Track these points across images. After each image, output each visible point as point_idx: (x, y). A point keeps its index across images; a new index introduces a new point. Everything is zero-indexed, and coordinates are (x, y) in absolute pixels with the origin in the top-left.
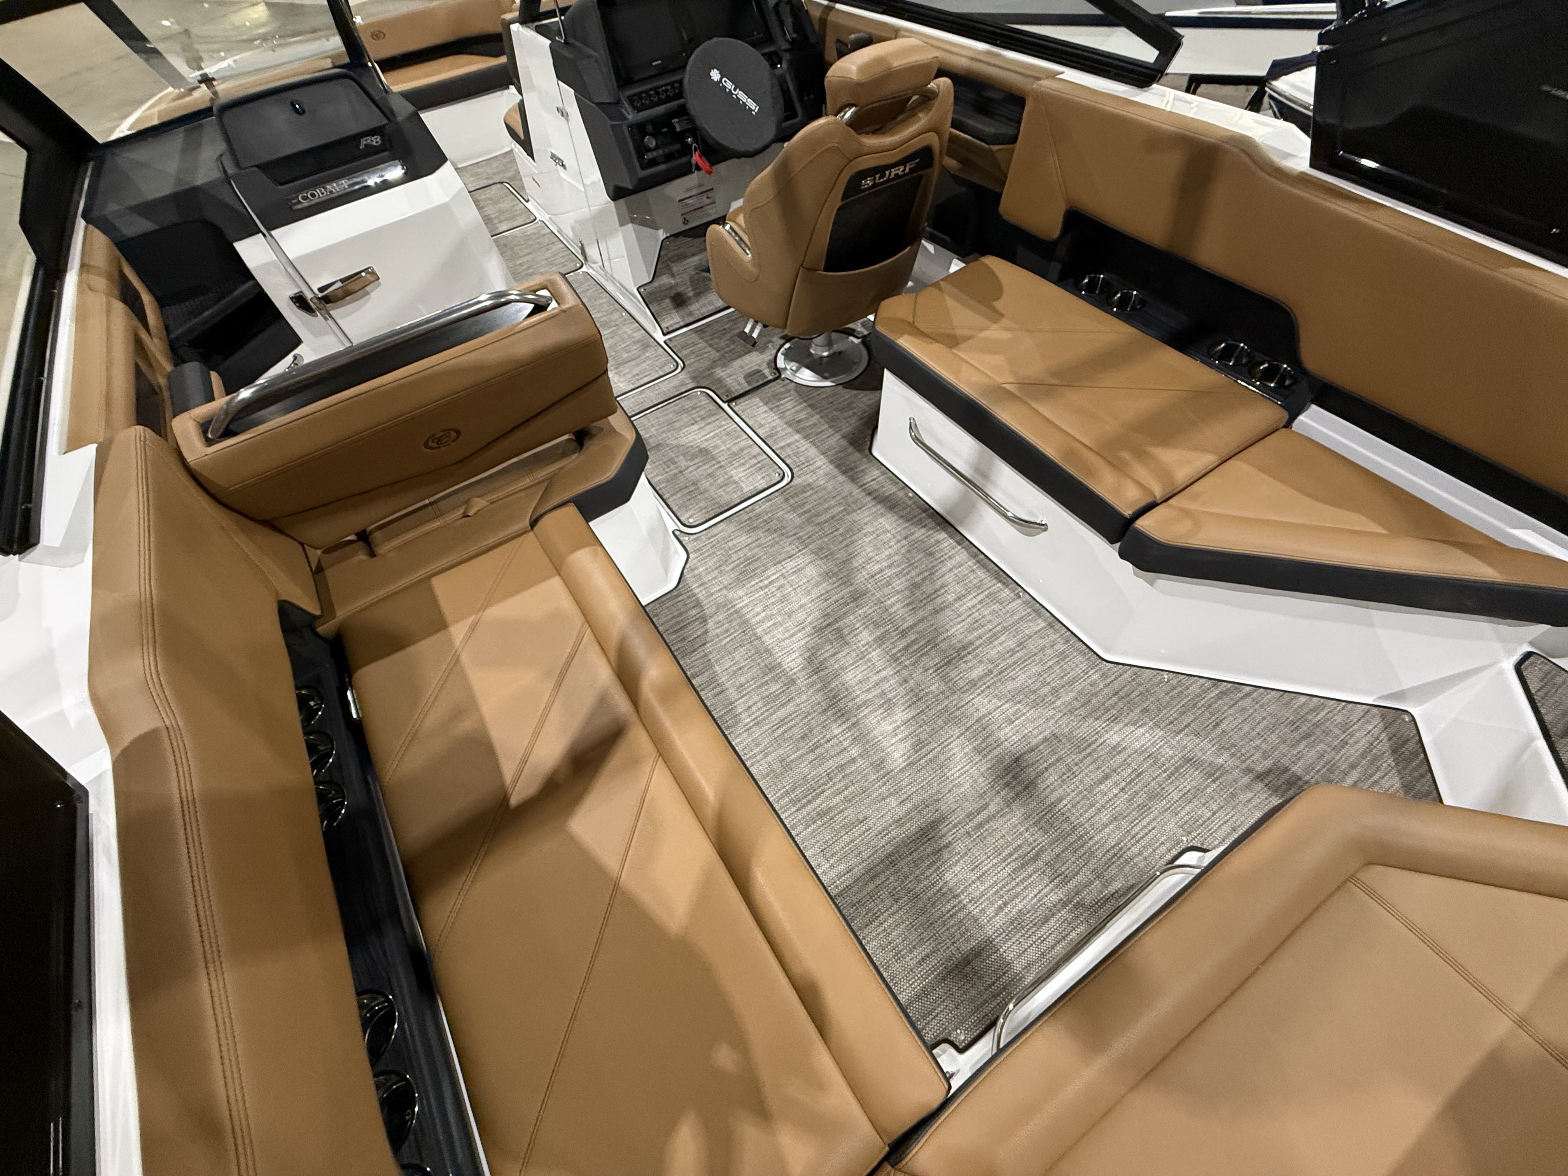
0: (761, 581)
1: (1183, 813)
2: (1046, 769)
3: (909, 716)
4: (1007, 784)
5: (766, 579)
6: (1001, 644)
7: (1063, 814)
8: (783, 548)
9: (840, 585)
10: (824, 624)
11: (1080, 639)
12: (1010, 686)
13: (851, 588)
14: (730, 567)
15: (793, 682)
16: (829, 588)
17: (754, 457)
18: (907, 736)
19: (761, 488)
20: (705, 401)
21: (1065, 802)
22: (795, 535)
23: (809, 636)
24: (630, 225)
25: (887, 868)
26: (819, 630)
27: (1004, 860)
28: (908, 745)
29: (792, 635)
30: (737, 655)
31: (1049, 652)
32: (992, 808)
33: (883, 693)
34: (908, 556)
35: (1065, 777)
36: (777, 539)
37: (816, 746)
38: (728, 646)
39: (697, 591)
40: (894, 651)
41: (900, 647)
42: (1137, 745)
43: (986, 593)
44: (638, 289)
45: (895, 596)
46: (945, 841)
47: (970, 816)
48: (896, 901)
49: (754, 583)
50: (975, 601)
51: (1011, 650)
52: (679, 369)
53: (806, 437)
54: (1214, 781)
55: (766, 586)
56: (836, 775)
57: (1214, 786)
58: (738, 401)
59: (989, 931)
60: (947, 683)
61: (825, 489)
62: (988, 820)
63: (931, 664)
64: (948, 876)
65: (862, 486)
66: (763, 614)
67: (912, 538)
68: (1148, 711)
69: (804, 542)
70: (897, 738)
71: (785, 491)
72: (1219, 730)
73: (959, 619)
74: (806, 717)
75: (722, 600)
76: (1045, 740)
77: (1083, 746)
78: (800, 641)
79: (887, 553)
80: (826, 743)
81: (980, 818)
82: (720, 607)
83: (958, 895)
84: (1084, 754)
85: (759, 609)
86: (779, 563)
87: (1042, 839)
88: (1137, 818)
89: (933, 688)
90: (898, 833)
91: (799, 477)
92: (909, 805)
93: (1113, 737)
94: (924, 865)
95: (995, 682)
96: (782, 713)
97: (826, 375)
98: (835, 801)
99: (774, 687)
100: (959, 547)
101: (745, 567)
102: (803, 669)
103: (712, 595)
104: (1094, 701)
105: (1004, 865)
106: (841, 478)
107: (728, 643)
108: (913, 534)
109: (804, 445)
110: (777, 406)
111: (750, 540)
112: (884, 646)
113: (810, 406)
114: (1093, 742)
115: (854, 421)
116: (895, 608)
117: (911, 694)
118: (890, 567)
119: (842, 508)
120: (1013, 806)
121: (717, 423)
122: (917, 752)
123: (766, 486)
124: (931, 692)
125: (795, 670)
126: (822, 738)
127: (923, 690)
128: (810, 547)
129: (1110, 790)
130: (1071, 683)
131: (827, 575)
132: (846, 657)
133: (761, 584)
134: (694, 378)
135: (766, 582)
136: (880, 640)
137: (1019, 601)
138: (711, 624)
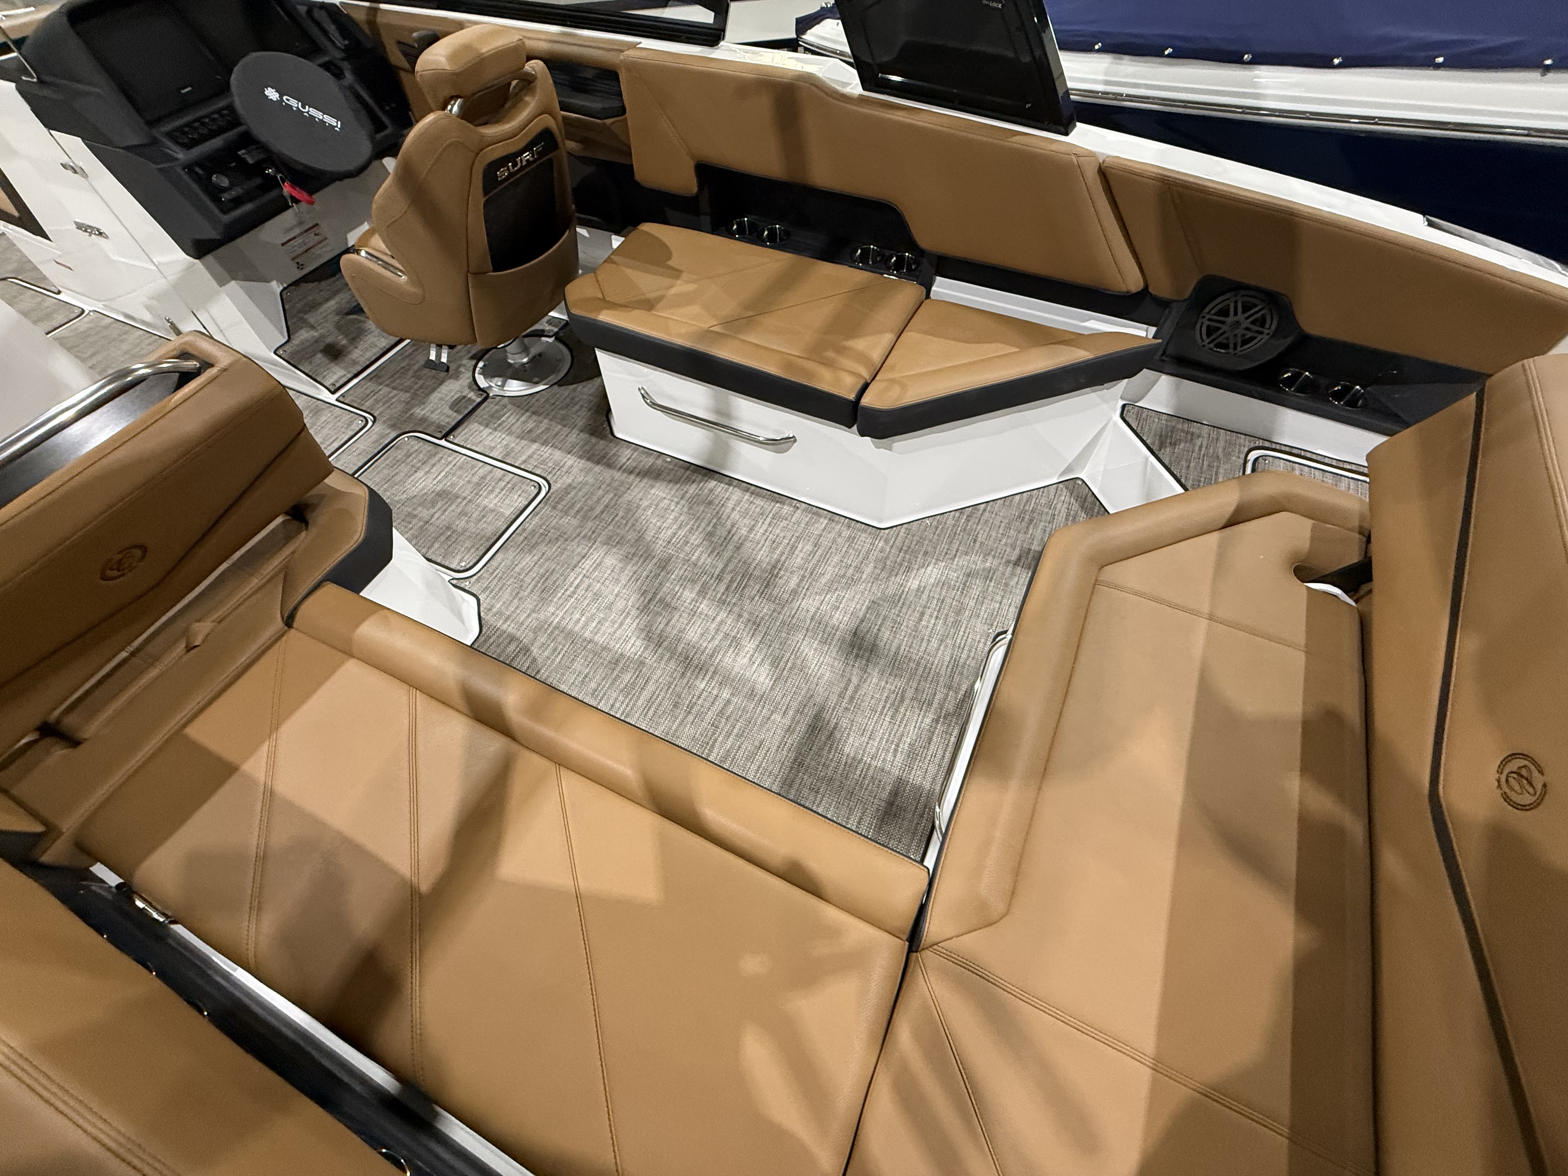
0: (566, 590)
1: (982, 613)
2: (879, 630)
3: (757, 643)
4: (857, 656)
5: (571, 586)
6: (801, 551)
7: (905, 657)
8: (573, 551)
9: (644, 561)
10: (647, 600)
11: (857, 521)
12: (824, 580)
13: (655, 560)
14: (528, 590)
15: (642, 663)
16: (635, 568)
17: (500, 479)
18: (763, 659)
19: (522, 506)
20: (417, 445)
21: (903, 648)
22: (579, 535)
23: (637, 617)
24: (233, 283)
25: (799, 772)
26: (644, 609)
27: (881, 713)
28: (767, 666)
29: (621, 624)
30: (577, 666)
31: (839, 540)
32: (855, 680)
33: (727, 635)
34: (691, 512)
35: (894, 629)
36: (562, 547)
37: (691, 706)
38: (563, 662)
39: (505, 627)
40: (719, 596)
41: (722, 591)
42: (932, 580)
43: (771, 516)
44: (275, 353)
45: (696, 550)
46: (832, 725)
47: (841, 695)
48: (817, 792)
49: (559, 595)
50: (765, 527)
51: (811, 552)
52: (370, 424)
53: (545, 443)
54: (991, 581)
55: (574, 593)
56: (720, 722)
57: (992, 584)
58: (455, 433)
59: (896, 772)
60: (774, 602)
61: (586, 483)
62: (856, 691)
63: (754, 592)
64: (847, 750)
65: (620, 468)
66: (583, 619)
67: (688, 495)
68: (927, 552)
69: (590, 539)
70: (756, 665)
71: (548, 499)
72: (978, 544)
73: (760, 545)
74: (669, 687)
75: (535, 624)
76: (868, 608)
77: (897, 600)
78: (631, 626)
79: (672, 517)
80: (698, 699)
81: (849, 692)
82: (536, 631)
83: (862, 759)
84: (900, 605)
85: (577, 616)
86: (575, 566)
87: (900, 683)
88: (955, 633)
89: (765, 610)
90: (793, 740)
91: (556, 482)
92: (791, 713)
93: (913, 584)
94: (825, 753)
95: (811, 583)
96: (646, 694)
97: (536, 379)
98: (729, 743)
99: (627, 677)
100: (731, 488)
101: (542, 584)
102: (646, 648)
103: (522, 624)
104: (888, 563)
105: (883, 717)
106: (598, 468)
107: (562, 659)
108: (686, 492)
109: (546, 451)
110: (500, 425)
111: (536, 558)
112: (708, 596)
113: (533, 413)
114: (903, 593)
115: (584, 412)
116: (702, 560)
117: (750, 625)
118: (680, 528)
119: (612, 495)
120: (869, 671)
121: (443, 461)
122: (777, 667)
123: (526, 503)
124: (766, 614)
125: (639, 653)
126: (693, 698)
127: (757, 616)
128: (599, 540)
129: (929, 622)
130: (866, 557)
131: (627, 558)
132: (679, 621)
133: (568, 593)
134: (393, 426)
135: (572, 589)
136: (702, 592)
137: (799, 511)
138: (535, 651)
